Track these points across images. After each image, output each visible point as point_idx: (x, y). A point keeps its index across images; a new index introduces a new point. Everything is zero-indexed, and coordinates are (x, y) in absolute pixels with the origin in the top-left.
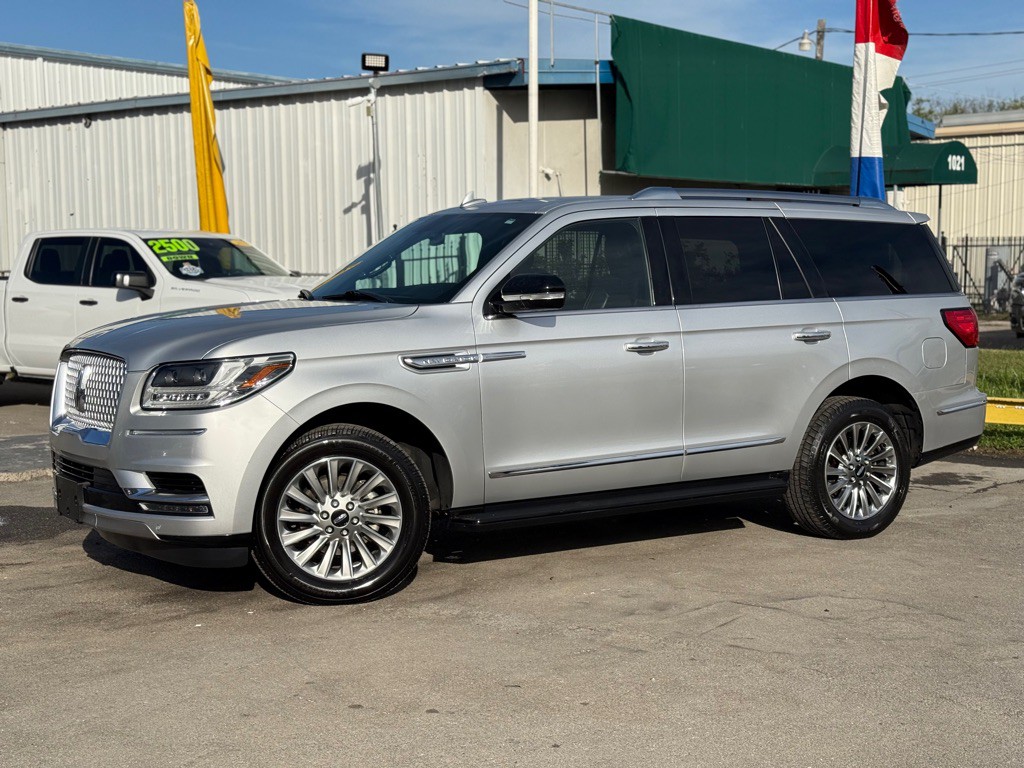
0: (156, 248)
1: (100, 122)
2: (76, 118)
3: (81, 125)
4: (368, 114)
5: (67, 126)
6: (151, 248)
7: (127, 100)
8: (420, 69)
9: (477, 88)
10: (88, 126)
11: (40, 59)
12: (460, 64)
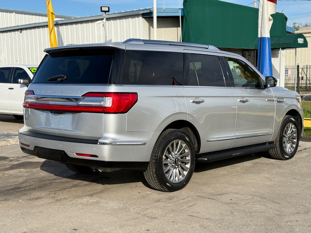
0: (32, 71)
1: (24, 31)
2: (17, 30)
3: (19, 32)
4: (103, 26)
5: (15, 32)
7: (32, 24)
8: (122, 12)
9: (140, 17)
10: (21, 32)
11: (14, 13)
12: (134, 10)
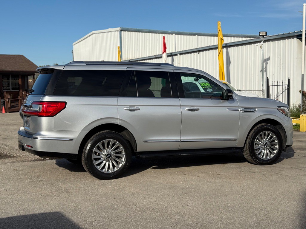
0: (202, 85)
1: (201, 52)
2: (196, 52)
3: (197, 53)
4: (261, 48)
5: (194, 54)
6: (201, 85)
7: (207, 47)
8: (279, 34)
9: (295, 38)
10: (199, 53)
11: (197, 36)
12: (290, 32)
